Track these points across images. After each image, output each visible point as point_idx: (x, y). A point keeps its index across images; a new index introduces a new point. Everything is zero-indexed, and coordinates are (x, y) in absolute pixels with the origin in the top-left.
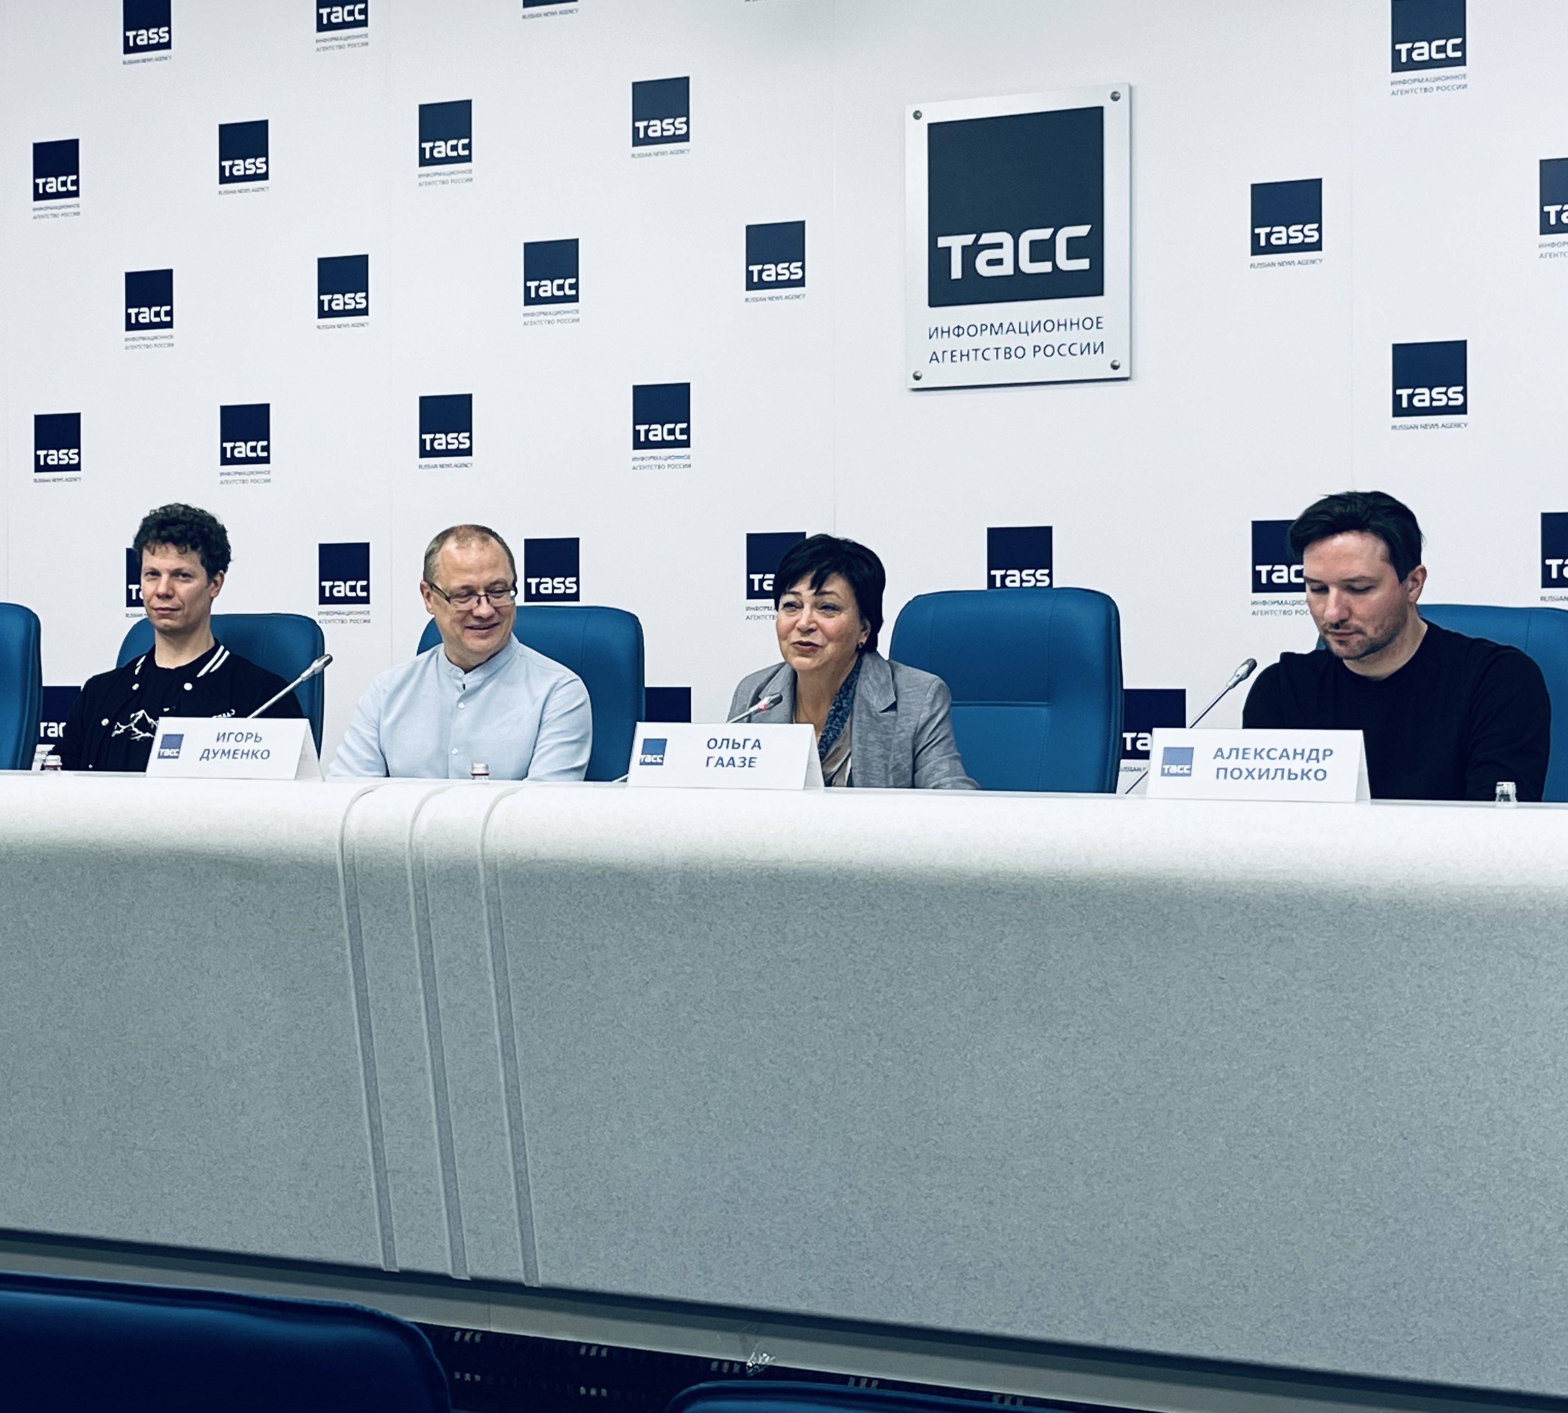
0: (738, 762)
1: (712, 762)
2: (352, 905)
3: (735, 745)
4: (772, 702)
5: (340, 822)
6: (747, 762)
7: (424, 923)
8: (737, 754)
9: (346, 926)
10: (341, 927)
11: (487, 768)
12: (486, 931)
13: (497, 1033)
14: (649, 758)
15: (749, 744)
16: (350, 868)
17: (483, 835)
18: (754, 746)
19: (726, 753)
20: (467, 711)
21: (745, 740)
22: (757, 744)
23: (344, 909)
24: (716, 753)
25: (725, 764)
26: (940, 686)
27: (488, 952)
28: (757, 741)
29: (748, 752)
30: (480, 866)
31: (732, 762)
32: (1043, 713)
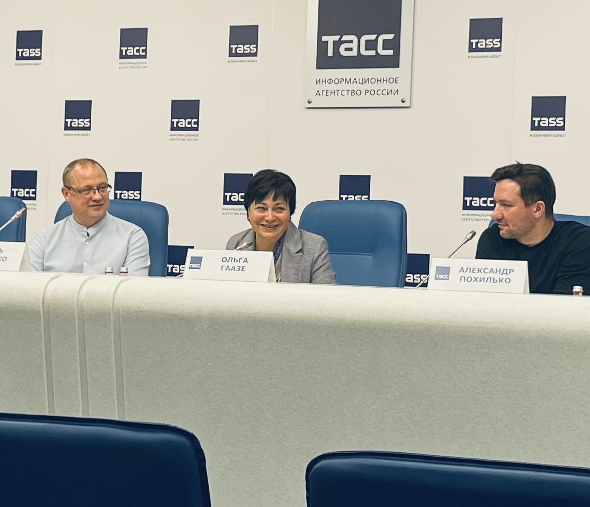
0: (236, 268)
1: (224, 268)
2: (47, 330)
3: (236, 261)
4: (248, 245)
5: (43, 291)
6: (241, 268)
7: (83, 340)
8: (236, 265)
9: (43, 341)
10: (41, 341)
11: (112, 269)
12: (113, 345)
13: (115, 393)
14: (194, 266)
15: (242, 260)
16: (47, 313)
17: (114, 298)
18: (244, 261)
19: (231, 264)
20: (90, 246)
21: (240, 259)
22: (246, 260)
23: (43, 333)
24: (226, 264)
25: (230, 269)
26: (324, 241)
27: (113, 355)
28: (246, 259)
29: (241, 264)
30: (112, 313)
31: (234, 268)
32: (369, 258)
